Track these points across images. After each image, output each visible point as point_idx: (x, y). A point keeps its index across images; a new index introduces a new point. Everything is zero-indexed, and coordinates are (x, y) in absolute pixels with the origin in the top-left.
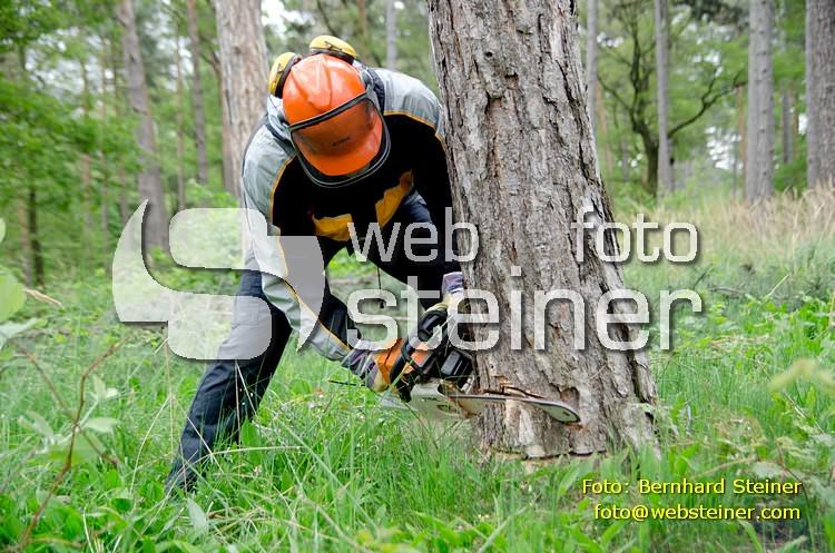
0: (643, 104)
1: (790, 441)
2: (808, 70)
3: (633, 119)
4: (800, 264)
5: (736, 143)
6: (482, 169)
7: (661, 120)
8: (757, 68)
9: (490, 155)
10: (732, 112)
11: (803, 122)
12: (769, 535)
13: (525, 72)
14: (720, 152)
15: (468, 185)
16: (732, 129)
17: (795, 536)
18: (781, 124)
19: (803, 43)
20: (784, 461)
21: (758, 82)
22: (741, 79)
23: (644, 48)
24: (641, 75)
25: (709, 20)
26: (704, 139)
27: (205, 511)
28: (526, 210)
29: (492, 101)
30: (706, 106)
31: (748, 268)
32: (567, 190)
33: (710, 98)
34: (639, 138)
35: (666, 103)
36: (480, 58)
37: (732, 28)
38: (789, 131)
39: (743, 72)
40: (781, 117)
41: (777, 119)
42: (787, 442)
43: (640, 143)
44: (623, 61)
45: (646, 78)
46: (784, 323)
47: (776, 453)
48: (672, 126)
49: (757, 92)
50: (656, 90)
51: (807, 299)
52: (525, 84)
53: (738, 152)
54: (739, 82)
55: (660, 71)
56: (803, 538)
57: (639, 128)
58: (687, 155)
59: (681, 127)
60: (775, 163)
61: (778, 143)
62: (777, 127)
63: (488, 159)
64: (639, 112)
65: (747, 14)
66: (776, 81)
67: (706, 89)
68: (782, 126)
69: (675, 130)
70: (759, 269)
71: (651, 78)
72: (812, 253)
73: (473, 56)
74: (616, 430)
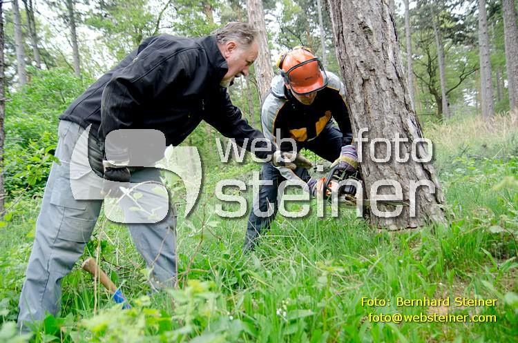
0: (434, 82)
1: (506, 216)
2: (507, 61)
3: (430, 88)
4: (508, 142)
5: (476, 95)
6: (362, 110)
7: (442, 88)
8: (483, 61)
9: (366, 104)
10: (474, 81)
11: (506, 83)
12: (498, 258)
13: (378, 68)
14: (469, 98)
15: (357, 117)
16: (474, 89)
17: (510, 257)
18: (496, 85)
19: (504, 49)
20: (504, 225)
21: (484, 67)
22: (477, 67)
23: (432, 58)
24: (432, 70)
25: (460, 44)
26: (461, 94)
27: (259, 258)
28: (383, 126)
29: (365, 81)
30: (462, 80)
31: (485, 146)
32: (400, 116)
33: (464, 76)
34: (433, 96)
35: (444, 81)
36: (358, 64)
37: (471, 46)
38: (500, 87)
39: (478, 64)
40: (496, 81)
41: (494, 83)
42: (505, 217)
43: (434, 99)
44: (424, 64)
45: (435, 70)
46: (502, 168)
47: (499, 222)
48: (448, 90)
49: (484, 72)
50: (439, 75)
51: (512, 157)
52: (378, 72)
53: (477, 99)
54: (476, 69)
55: (440, 67)
56: (514, 258)
57: (433, 92)
58: (455, 102)
59: (451, 90)
60: (494, 101)
61: (495, 93)
62: (495, 87)
63: (365, 105)
64: (432, 85)
65: (477, 39)
66: (492, 67)
67: (461, 73)
68: (497, 85)
69: (448, 92)
70: (490, 146)
71: (437, 70)
72: (513, 137)
73: (356, 64)
74: (428, 216)
